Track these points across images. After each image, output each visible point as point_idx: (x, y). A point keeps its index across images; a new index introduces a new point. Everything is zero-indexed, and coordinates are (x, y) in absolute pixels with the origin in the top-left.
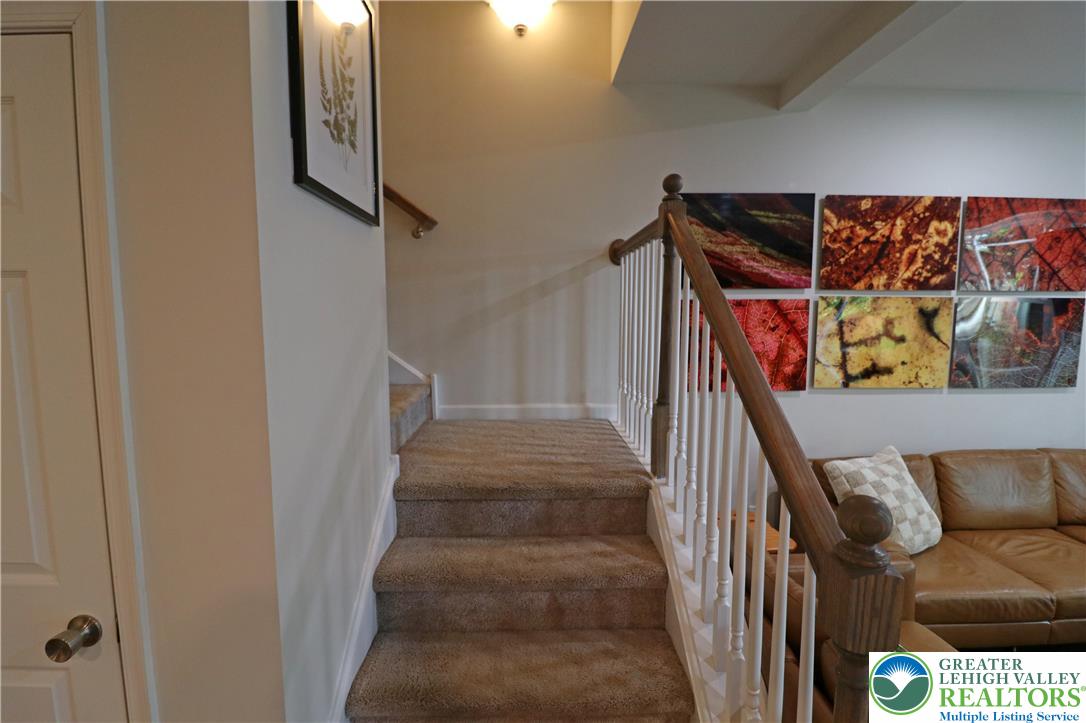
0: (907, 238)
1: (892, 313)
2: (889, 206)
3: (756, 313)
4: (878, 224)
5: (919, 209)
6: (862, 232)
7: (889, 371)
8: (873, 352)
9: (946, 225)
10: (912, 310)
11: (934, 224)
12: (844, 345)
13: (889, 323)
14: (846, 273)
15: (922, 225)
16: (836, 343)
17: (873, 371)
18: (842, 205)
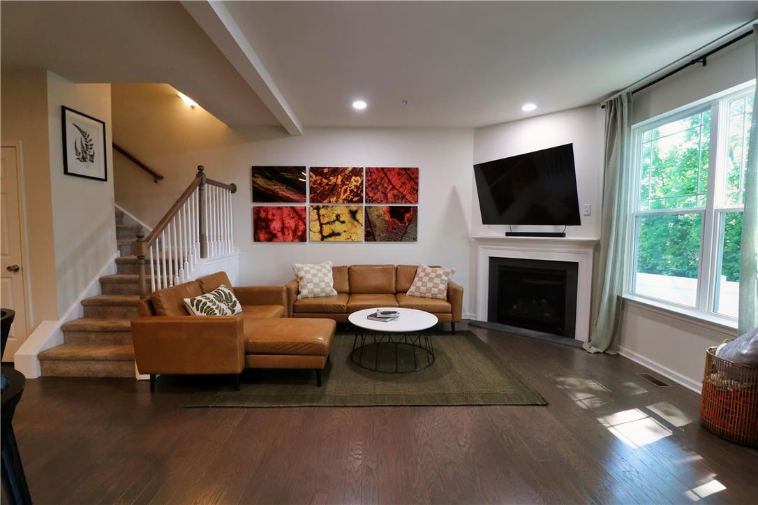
0: (343, 183)
1: (339, 212)
2: (335, 171)
3: (286, 212)
4: (331, 178)
5: (347, 172)
6: (326, 181)
7: (339, 234)
8: (332, 227)
9: (358, 178)
10: (346, 211)
11: (353, 178)
12: (321, 225)
13: (338, 216)
14: (320, 196)
15: (349, 178)
16: (318, 223)
17: (333, 234)
18: (316, 171)
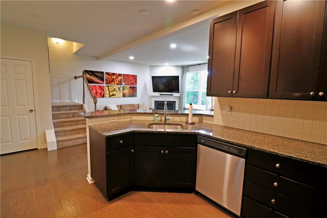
0: (116, 78)
1: (115, 88)
2: (113, 74)
3: (97, 87)
4: (112, 76)
5: (117, 75)
6: (110, 77)
7: (115, 95)
8: (113, 92)
9: (120, 77)
10: (117, 87)
11: (119, 77)
12: (109, 92)
13: (115, 89)
14: (109, 82)
15: (118, 77)
16: (108, 91)
17: (113, 95)
18: (108, 74)
